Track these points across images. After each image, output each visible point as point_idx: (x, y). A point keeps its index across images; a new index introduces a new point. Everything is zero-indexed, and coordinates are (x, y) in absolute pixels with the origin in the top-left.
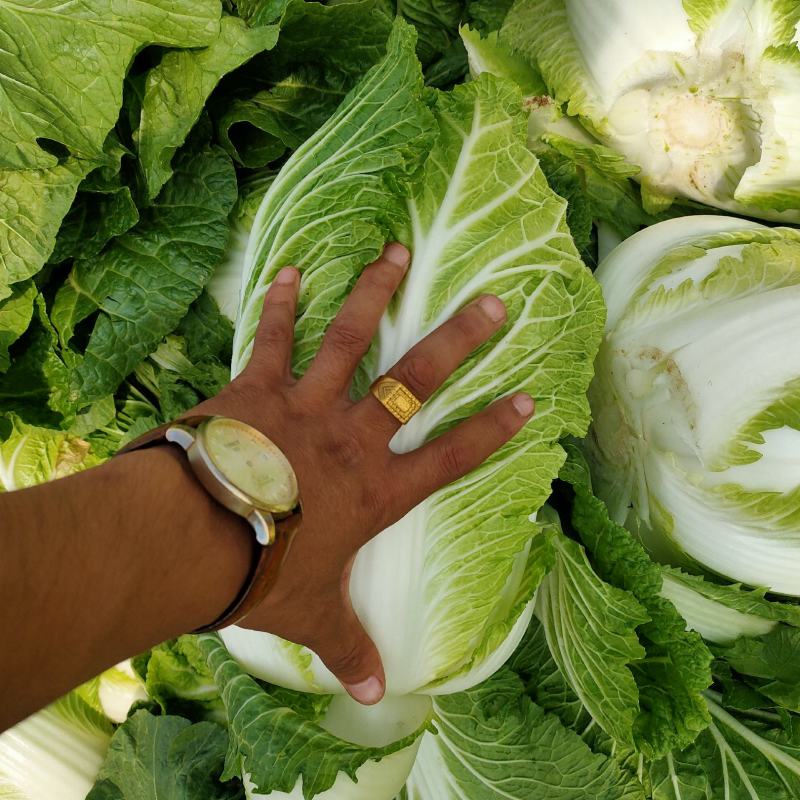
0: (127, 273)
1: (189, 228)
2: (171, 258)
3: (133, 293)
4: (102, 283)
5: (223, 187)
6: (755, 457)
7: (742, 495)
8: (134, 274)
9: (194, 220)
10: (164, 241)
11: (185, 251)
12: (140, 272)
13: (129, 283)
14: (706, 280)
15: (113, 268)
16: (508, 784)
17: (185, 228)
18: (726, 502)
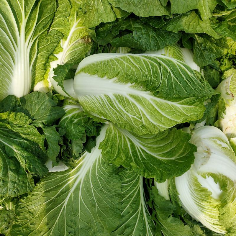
0: (143, 32)
1: (160, 38)
2: (153, 40)
3: (141, 36)
4: (138, 28)
5: (173, 40)
6: (205, 177)
7: (196, 180)
8: (145, 34)
9: (162, 38)
10: (154, 35)
11: (156, 41)
12: (146, 35)
13: (142, 34)
14: (223, 148)
15: (142, 28)
16: (100, 177)
17: (159, 37)
18: (193, 179)
